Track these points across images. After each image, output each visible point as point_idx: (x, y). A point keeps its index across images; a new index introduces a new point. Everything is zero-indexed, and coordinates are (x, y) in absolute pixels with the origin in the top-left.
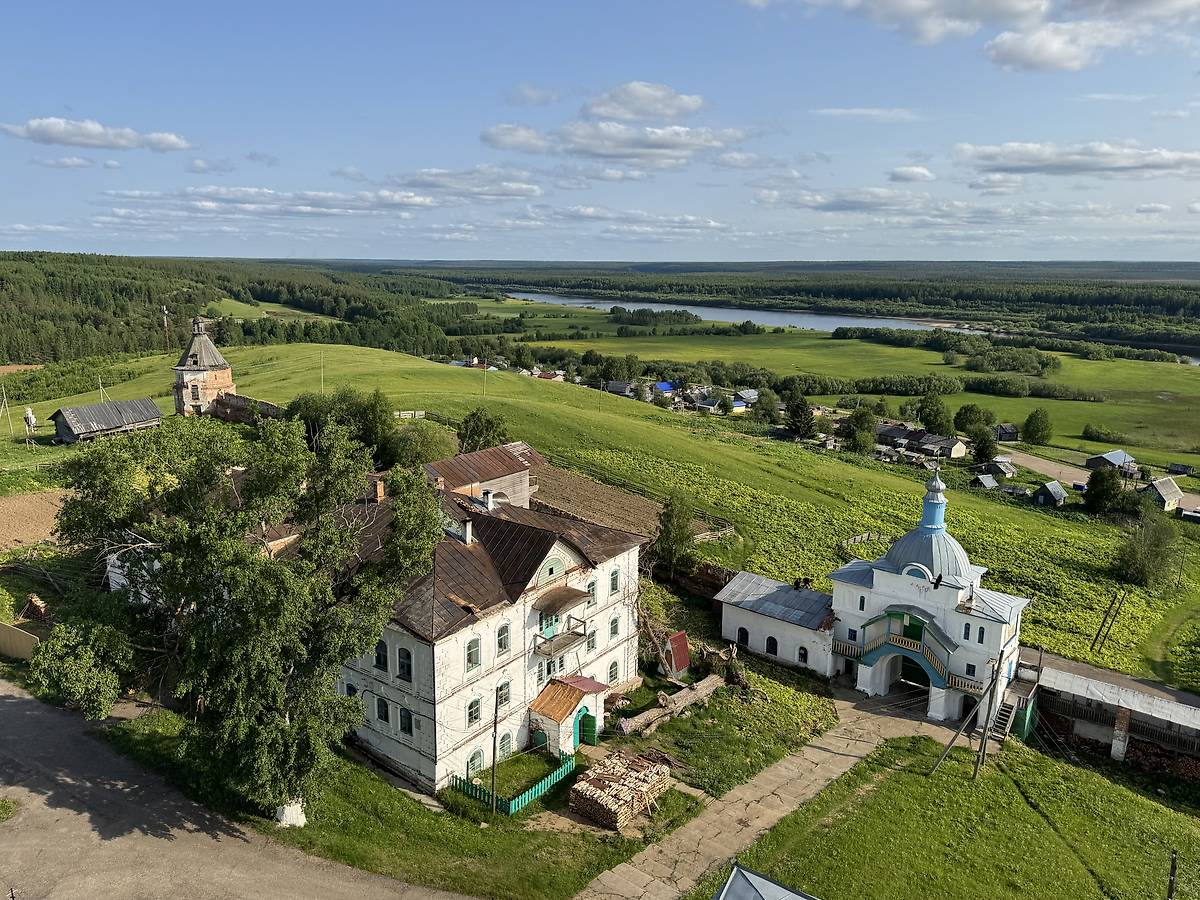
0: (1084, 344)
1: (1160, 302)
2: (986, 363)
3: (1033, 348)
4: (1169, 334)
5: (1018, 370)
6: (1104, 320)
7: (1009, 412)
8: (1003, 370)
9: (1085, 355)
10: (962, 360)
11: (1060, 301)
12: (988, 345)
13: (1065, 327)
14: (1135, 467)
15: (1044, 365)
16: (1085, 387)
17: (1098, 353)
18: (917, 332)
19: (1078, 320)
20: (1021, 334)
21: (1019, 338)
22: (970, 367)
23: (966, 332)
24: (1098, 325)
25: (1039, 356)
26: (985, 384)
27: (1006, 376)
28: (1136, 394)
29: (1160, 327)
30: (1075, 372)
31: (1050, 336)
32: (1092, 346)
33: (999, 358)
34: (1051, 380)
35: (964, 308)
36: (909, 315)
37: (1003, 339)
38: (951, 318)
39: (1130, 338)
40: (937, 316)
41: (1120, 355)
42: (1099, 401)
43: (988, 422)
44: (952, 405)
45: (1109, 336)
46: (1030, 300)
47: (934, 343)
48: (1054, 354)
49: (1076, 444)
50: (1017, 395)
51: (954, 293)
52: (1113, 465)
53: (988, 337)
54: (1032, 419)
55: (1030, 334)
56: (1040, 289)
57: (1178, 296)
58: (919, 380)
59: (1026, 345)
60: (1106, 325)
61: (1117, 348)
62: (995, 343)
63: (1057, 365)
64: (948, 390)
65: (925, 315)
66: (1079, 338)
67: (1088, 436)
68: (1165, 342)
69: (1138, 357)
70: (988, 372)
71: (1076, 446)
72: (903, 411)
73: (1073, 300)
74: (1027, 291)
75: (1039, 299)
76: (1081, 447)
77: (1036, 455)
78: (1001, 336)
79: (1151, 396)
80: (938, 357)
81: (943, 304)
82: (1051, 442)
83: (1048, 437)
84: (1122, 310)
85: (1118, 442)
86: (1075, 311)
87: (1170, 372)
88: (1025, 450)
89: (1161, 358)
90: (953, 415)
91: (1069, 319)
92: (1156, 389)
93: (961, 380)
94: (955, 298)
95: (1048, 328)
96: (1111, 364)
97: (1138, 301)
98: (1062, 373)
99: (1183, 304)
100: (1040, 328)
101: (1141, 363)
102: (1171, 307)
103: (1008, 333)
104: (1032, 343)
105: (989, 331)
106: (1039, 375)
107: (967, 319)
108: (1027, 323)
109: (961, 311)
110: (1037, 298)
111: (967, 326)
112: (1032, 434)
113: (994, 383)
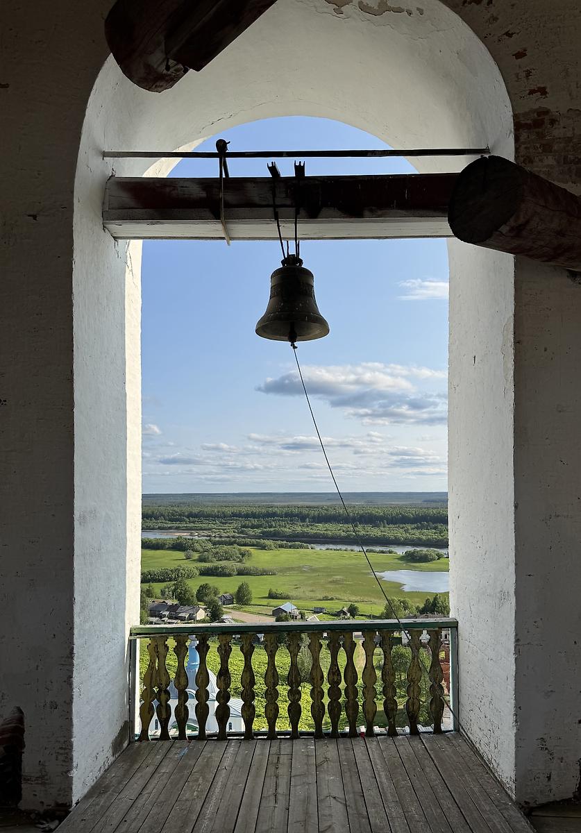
0: (262, 541)
1: (297, 515)
2: (210, 557)
3: (235, 546)
4: (304, 532)
5: (229, 559)
6: (271, 527)
7: (227, 586)
8: (220, 560)
9: (263, 547)
10: (196, 556)
11: (247, 516)
12: (210, 546)
13: (251, 532)
14: (297, 612)
15: (243, 555)
16: (266, 567)
17: (270, 546)
18: (166, 540)
19: (258, 527)
20: (228, 537)
21: (228, 539)
22: (201, 560)
23: (196, 538)
24: (268, 529)
25: (239, 550)
26: (211, 569)
27: (223, 563)
28: (291, 569)
29: (299, 529)
30: (260, 558)
31: (244, 538)
32: (268, 542)
33: (217, 553)
34: (248, 564)
35: (194, 522)
36: (160, 528)
37: (219, 541)
38: (187, 529)
39: (285, 536)
40: (178, 528)
41: (281, 546)
42: (274, 574)
43: (216, 594)
44: (193, 585)
45: (275, 536)
46: (231, 516)
47: (178, 546)
48: (247, 548)
49: (265, 602)
50: (230, 575)
51: (186, 514)
52: (286, 612)
53: (209, 540)
54: (241, 589)
55: (233, 537)
56: (236, 510)
57: (305, 511)
58: (172, 571)
59: (231, 544)
60: (272, 529)
61: (279, 542)
62: (214, 544)
63: (250, 555)
64: (189, 577)
65: (170, 528)
66: (259, 537)
67: (272, 596)
68: (302, 538)
69: (290, 547)
70: (212, 562)
71: (265, 604)
72: (163, 593)
73: (254, 516)
74: (229, 511)
75: (236, 515)
76: (268, 604)
77: (245, 611)
78: (217, 539)
79: (300, 570)
80: (181, 555)
81: (181, 521)
82: (252, 603)
83: (249, 599)
84: (279, 520)
85: (287, 598)
86: (255, 522)
87: (307, 555)
88: (238, 609)
89: (301, 547)
90: (195, 592)
91: (253, 527)
92: (301, 565)
93: (197, 569)
94: (188, 517)
95: (242, 532)
96: (277, 552)
97: (287, 515)
98: (253, 559)
99: (308, 516)
100: (238, 533)
101: (292, 550)
102: (303, 518)
103: (221, 537)
104: (235, 542)
105: (210, 536)
106: (241, 561)
107: (196, 529)
108: (230, 530)
109: (192, 525)
110: (234, 515)
111: (196, 534)
112: (241, 598)
113: (217, 568)
